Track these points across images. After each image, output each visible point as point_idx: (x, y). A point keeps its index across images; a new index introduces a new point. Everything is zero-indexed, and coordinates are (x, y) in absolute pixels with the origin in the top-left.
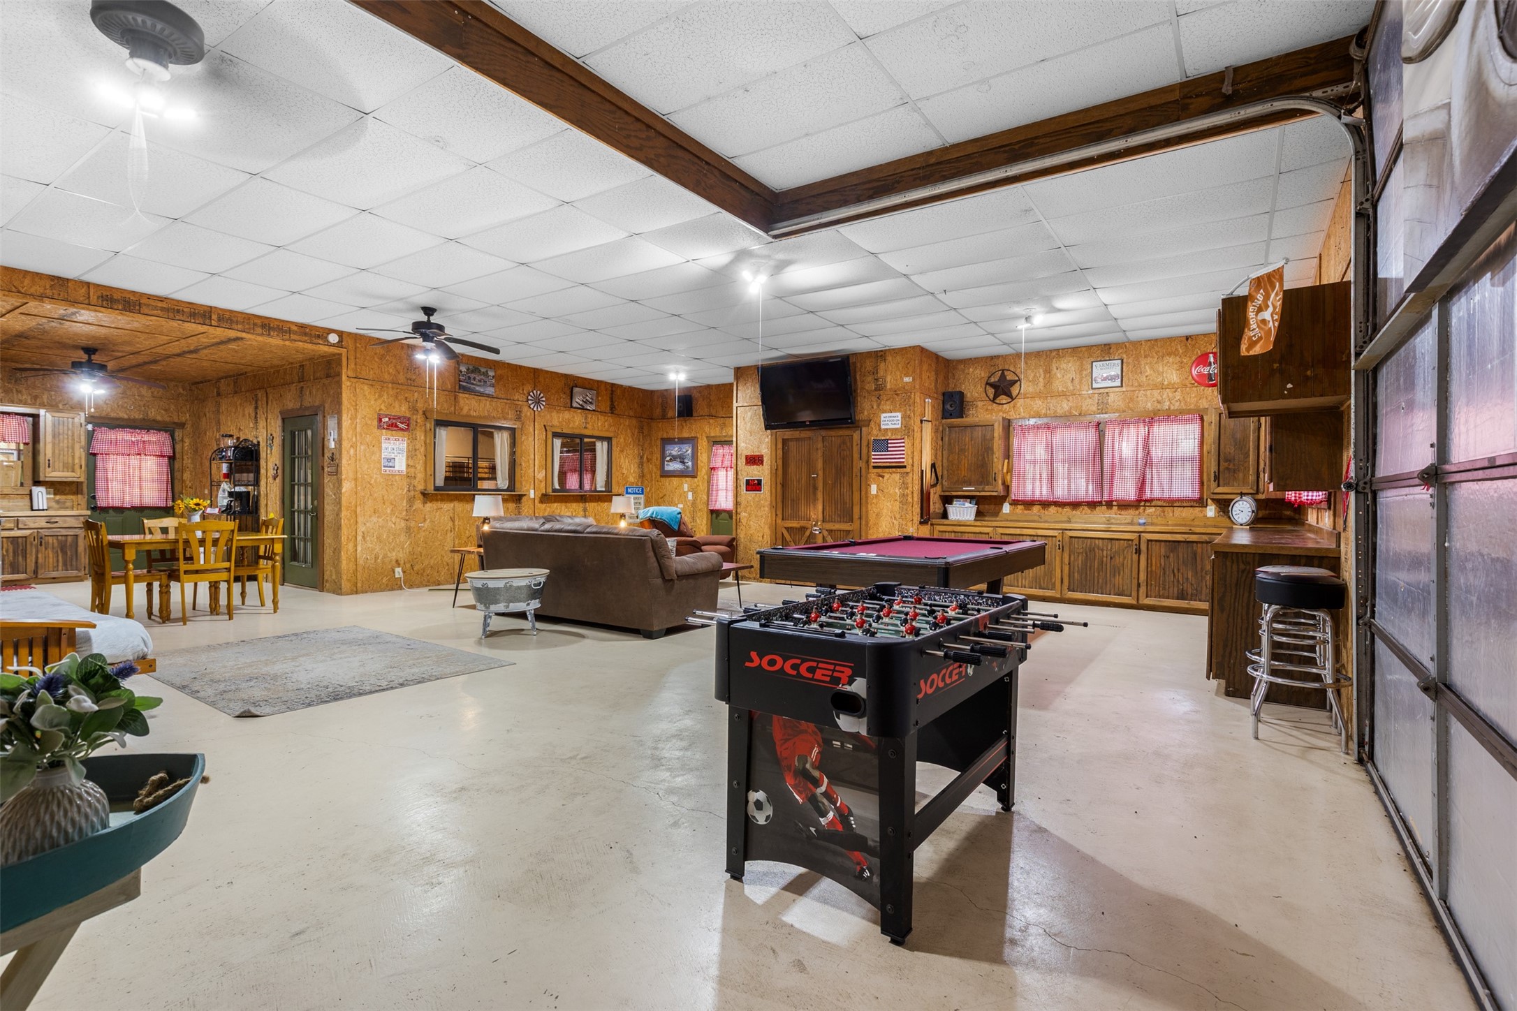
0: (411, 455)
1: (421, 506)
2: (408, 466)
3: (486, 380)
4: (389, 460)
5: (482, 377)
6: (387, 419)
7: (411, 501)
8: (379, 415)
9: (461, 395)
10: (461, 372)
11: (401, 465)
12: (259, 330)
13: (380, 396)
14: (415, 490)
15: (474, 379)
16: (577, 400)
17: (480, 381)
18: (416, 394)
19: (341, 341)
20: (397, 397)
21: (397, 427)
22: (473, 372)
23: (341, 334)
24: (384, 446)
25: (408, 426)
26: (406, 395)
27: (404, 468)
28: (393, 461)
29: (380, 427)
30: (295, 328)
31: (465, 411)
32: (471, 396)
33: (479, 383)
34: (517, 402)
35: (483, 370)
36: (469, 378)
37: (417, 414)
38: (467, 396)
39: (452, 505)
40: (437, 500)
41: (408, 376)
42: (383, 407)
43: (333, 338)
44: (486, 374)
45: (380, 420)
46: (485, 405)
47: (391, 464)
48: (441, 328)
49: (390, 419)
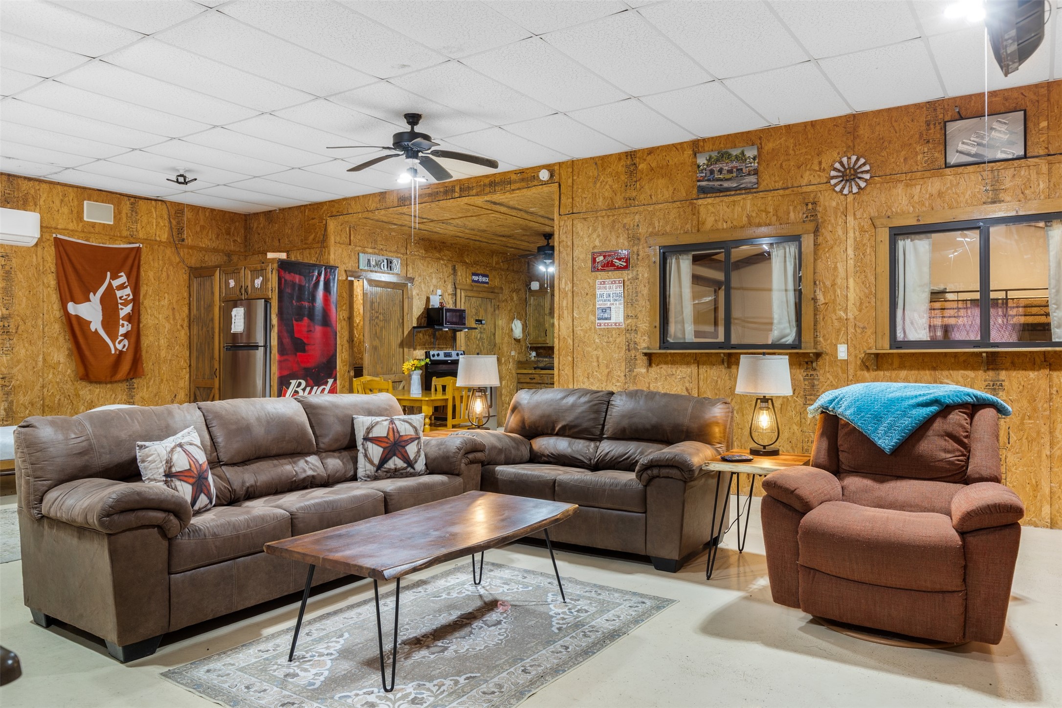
0: (630, 302)
1: (644, 370)
2: (627, 317)
3: (743, 166)
4: (604, 310)
5: (735, 164)
6: (601, 258)
7: (631, 363)
8: (593, 254)
9: (700, 202)
10: (699, 166)
11: (618, 315)
12: (487, 189)
13: (595, 230)
14: (636, 349)
15: (720, 171)
16: (961, 147)
17: (730, 171)
18: (637, 217)
19: (552, 176)
20: (613, 227)
21: (614, 265)
22: (717, 161)
23: (550, 168)
24: (598, 292)
25: (626, 262)
26: (625, 221)
27: (621, 319)
28: (608, 311)
29: (594, 269)
30: (514, 177)
31: (709, 224)
32: (718, 200)
33: (729, 176)
34: (805, 189)
35: (735, 152)
36: (712, 172)
37: (638, 245)
38: (710, 200)
39: (689, 370)
40: (666, 363)
41: (628, 195)
42: (597, 243)
43: (544, 175)
44: (742, 158)
45: (594, 260)
46: (743, 208)
47: (606, 315)
48: (426, 137)
49: (605, 257)
